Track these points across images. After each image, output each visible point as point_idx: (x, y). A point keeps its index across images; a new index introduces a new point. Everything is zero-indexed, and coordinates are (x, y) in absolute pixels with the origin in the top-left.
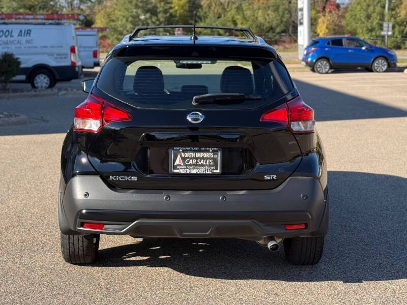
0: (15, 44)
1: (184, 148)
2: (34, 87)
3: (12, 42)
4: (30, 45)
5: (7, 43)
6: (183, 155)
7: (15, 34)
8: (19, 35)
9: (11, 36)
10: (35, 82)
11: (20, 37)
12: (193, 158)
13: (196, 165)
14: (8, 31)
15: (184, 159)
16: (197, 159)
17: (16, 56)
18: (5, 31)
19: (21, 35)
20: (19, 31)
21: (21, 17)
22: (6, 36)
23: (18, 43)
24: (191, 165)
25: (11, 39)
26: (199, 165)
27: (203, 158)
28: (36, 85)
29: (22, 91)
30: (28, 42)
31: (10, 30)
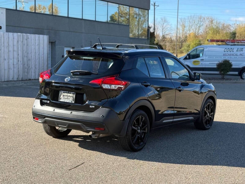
0: (234, 55)
1: (64, 92)
2: (242, 78)
3: (233, 55)
4: (242, 56)
5: (230, 55)
6: (64, 94)
7: (235, 50)
8: (237, 51)
9: (233, 51)
10: (243, 76)
11: (237, 52)
12: (66, 96)
13: (67, 99)
14: (232, 49)
15: (63, 96)
16: (67, 96)
17: (230, 62)
18: (227, 48)
19: (238, 51)
20: (237, 49)
21: (239, 41)
22: (230, 52)
23: (236, 55)
24: (65, 98)
25: (233, 53)
26: (68, 99)
27: (69, 96)
28: (243, 77)
29: (231, 79)
30: (241, 55)
31: (233, 48)
